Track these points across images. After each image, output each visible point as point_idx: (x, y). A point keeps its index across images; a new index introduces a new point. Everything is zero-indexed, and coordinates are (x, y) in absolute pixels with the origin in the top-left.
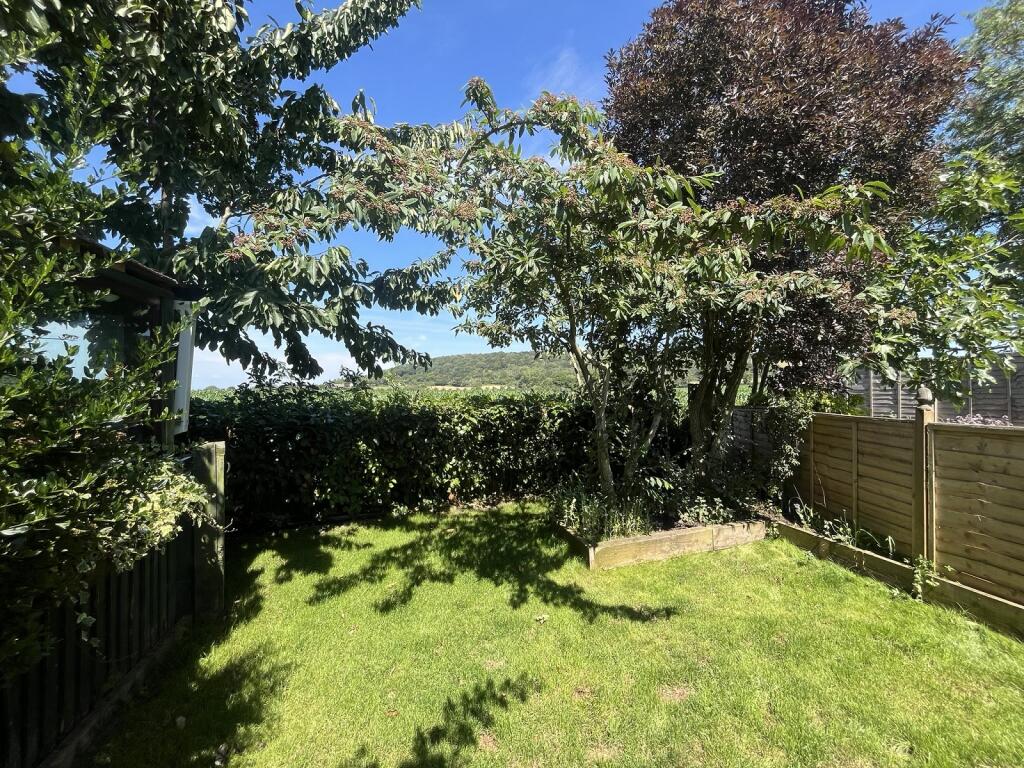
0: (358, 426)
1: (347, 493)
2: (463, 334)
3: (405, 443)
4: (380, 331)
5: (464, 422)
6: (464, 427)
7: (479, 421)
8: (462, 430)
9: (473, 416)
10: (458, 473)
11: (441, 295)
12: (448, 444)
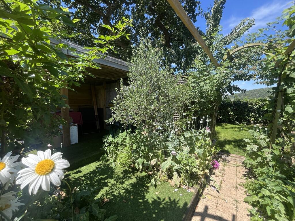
0: (228, 105)
1: (225, 118)
2: (256, 84)
3: (239, 109)
4: (235, 86)
5: (256, 105)
6: (256, 106)
7: (262, 105)
8: (256, 107)
9: (259, 104)
10: (254, 117)
11: (251, 77)
12: (251, 110)
